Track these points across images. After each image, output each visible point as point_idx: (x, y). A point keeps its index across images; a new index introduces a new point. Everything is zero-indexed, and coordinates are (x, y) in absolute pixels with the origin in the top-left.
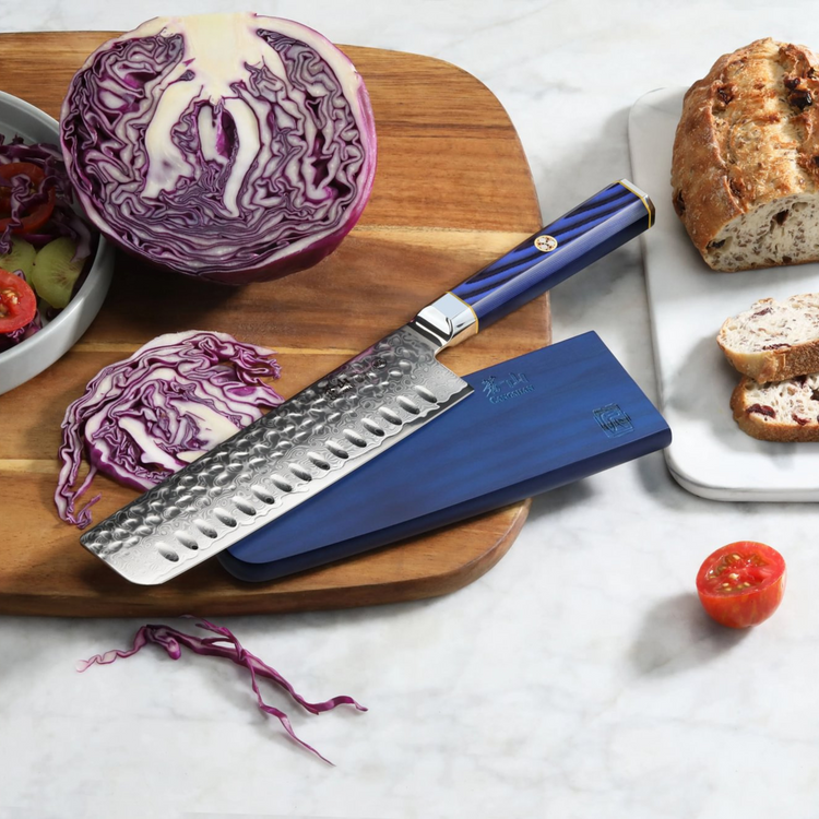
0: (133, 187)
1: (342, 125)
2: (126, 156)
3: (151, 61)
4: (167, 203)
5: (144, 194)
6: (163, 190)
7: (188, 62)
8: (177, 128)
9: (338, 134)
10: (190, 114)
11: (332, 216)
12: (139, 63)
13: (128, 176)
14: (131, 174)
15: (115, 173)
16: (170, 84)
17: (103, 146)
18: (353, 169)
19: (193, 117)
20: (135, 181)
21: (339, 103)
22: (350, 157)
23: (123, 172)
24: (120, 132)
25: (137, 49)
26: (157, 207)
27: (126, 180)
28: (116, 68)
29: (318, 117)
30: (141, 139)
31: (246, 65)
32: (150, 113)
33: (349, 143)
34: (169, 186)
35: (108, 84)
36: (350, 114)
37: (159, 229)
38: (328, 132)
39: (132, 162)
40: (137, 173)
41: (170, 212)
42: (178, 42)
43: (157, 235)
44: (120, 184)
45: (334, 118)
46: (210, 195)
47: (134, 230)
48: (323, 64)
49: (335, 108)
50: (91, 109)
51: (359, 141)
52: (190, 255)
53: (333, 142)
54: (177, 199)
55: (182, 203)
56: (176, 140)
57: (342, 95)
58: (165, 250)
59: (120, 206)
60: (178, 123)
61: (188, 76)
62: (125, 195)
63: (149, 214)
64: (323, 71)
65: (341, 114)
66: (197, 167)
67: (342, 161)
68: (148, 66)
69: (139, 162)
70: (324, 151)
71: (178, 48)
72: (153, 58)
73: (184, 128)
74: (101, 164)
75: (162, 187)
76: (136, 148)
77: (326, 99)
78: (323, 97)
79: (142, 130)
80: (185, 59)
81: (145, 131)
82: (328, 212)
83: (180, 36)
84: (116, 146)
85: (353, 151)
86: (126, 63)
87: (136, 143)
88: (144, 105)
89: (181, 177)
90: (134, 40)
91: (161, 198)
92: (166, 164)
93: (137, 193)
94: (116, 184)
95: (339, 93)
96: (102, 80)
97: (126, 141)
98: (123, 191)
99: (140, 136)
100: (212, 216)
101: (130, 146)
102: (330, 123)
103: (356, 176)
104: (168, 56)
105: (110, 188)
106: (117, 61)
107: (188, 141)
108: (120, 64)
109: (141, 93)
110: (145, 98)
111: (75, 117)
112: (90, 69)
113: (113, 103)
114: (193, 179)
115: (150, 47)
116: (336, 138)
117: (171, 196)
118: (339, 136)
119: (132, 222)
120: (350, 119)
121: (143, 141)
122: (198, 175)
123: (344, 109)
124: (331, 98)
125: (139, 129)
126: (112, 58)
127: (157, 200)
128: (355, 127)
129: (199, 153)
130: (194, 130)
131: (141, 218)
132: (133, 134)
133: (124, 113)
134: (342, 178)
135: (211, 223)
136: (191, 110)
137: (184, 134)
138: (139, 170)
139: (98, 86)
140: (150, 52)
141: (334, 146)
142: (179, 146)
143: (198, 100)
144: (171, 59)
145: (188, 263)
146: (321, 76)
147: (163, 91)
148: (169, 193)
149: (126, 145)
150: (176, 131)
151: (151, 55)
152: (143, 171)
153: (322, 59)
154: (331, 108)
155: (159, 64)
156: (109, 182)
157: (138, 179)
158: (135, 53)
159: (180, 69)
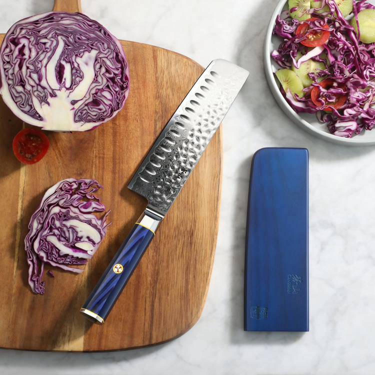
0: (101, 56)
1: (11, 71)
2: (103, 70)
3: (89, 111)
4: (88, 46)
5: (97, 52)
6: (89, 52)
7: (73, 109)
8: (81, 79)
9: (13, 67)
10: (75, 85)
11: (18, 30)
12: (94, 111)
13: (103, 61)
14: (102, 61)
15: (108, 63)
16: (82, 99)
17: (112, 75)
18: (8, 50)
19: (73, 83)
20: (100, 58)
21: (10, 82)
22: (8, 56)
23: (105, 63)
24: (105, 81)
25: (95, 117)
26: (92, 45)
27: (104, 59)
28: (104, 110)
29: (21, 76)
30: (96, 76)
31: (49, 104)
32: (91, 87)
33: (8, 62)
34: (86, 54)
35: (108, 103)
36: (6, 76)
37: (92, 35)
38: (17, 69)
39: (101, 66)
40: (99, 61)
41: (87, 42)
42: (77, 119)
43: (94, 33)
44: (107, 58)
45: (13, 75)
46: (70, 47)
47: (103, 36)
48: (16, 101)
49: (13, 79)
50: (116, 92)
51: (4, 63)
52: (80, 22)
53: (15, 64)
54: (84, 47)
55: (81, 46)
56: (82, 74)
57: (9, 85)
58: (91, 26)
59: (108, 48)
60: (80, 81)
61: (74, 102)
62: (105, 52)
63: (96, 43)
64: (16, 97)
65: (10, 77)
66: (74, 61)
67: (12, 54)
68: (90, 109)
69: (98, 66)
70: (19, 60)
71: (77, 116)
72: (88, 113)
73: (78, 79)
74: (114, 67)
75: (90, 54)
76: (99, 73)
77: (16, 85)
78: (17, 85)
79: (95, 80)
80: (74, 110)
81: (94, 79)
82: (20, 32)
83: (76, 121)
84: (107, 75)
85: (7, 59)
86: (99, 111)
87: (98, 74)
88: (93, 91)
89: (81, 57)
90: (95, 122)
91: (90, 49)
92: (87, 64)
93: (100, 52)
94: (109, 58)
95: (10, 86)
96: (111, 105)
97: (102, 76)
98: (106, 54)
99: (96, 77)
100: (69, 38)
101: (101, 74)
102: (15, 73)
103: (7, 47)
104: (81, 113)
105: (111, 56)
106: (103, 113)
107: (77, 73)
108: (102, 111)
109: (95, 96)
110: (93, 94)
111: (123, 90)
112: (115, 111)
113: (106, 94)
114: (76, 56)
115: (89, 118)
116: (13, 65)
117: (86, 49)
118: (12, 66)
119: (103, 40)
120: (7, 74)
121: (95, 75)
122: (74, 57)
123: (9, 79)
124: (14, 84)
125: (97, 80)
126: (105, 114)
127: (92, 48)
128: (5, 69)
129: (73, 67)
130: (74, 77)
131: (99, 41)
132: (99, 79)
133: (102, 89)
134: (13, 47)
135: (70, 35)
136: (74, 87)
137: (78, 76)
138: (98, 63)
139: (112, 102)
140: (89, 116)
141: (15, 62)
142: (81, 71)
143: (71, 91)
144: (80, 111)
145: (82, 19)
146: (17, 95)
147: (85, 97)
148: (87, 51)
149: (103, 74)
150: (81, 78)
151: (89, 114)
152: (97, 62)
153: (16, 103)
154: (14, 80)
155: (86, 109)
156: (111, 59)
157: (99, 59)
158: (95, 116)
159: (77, 106)
